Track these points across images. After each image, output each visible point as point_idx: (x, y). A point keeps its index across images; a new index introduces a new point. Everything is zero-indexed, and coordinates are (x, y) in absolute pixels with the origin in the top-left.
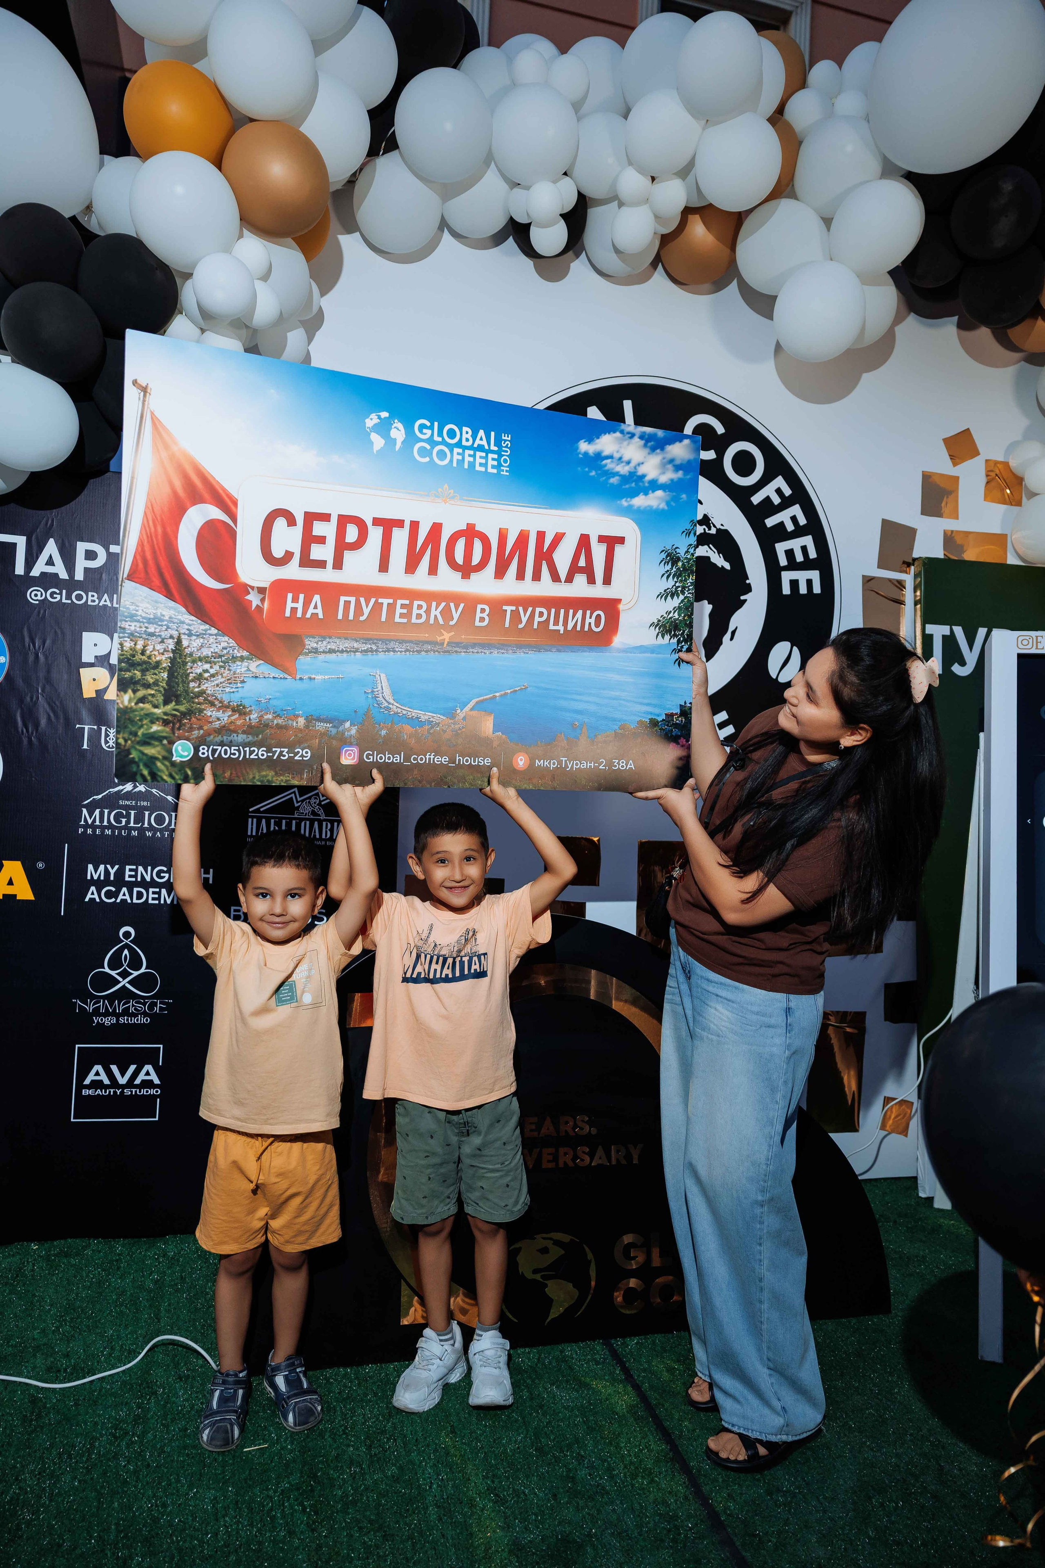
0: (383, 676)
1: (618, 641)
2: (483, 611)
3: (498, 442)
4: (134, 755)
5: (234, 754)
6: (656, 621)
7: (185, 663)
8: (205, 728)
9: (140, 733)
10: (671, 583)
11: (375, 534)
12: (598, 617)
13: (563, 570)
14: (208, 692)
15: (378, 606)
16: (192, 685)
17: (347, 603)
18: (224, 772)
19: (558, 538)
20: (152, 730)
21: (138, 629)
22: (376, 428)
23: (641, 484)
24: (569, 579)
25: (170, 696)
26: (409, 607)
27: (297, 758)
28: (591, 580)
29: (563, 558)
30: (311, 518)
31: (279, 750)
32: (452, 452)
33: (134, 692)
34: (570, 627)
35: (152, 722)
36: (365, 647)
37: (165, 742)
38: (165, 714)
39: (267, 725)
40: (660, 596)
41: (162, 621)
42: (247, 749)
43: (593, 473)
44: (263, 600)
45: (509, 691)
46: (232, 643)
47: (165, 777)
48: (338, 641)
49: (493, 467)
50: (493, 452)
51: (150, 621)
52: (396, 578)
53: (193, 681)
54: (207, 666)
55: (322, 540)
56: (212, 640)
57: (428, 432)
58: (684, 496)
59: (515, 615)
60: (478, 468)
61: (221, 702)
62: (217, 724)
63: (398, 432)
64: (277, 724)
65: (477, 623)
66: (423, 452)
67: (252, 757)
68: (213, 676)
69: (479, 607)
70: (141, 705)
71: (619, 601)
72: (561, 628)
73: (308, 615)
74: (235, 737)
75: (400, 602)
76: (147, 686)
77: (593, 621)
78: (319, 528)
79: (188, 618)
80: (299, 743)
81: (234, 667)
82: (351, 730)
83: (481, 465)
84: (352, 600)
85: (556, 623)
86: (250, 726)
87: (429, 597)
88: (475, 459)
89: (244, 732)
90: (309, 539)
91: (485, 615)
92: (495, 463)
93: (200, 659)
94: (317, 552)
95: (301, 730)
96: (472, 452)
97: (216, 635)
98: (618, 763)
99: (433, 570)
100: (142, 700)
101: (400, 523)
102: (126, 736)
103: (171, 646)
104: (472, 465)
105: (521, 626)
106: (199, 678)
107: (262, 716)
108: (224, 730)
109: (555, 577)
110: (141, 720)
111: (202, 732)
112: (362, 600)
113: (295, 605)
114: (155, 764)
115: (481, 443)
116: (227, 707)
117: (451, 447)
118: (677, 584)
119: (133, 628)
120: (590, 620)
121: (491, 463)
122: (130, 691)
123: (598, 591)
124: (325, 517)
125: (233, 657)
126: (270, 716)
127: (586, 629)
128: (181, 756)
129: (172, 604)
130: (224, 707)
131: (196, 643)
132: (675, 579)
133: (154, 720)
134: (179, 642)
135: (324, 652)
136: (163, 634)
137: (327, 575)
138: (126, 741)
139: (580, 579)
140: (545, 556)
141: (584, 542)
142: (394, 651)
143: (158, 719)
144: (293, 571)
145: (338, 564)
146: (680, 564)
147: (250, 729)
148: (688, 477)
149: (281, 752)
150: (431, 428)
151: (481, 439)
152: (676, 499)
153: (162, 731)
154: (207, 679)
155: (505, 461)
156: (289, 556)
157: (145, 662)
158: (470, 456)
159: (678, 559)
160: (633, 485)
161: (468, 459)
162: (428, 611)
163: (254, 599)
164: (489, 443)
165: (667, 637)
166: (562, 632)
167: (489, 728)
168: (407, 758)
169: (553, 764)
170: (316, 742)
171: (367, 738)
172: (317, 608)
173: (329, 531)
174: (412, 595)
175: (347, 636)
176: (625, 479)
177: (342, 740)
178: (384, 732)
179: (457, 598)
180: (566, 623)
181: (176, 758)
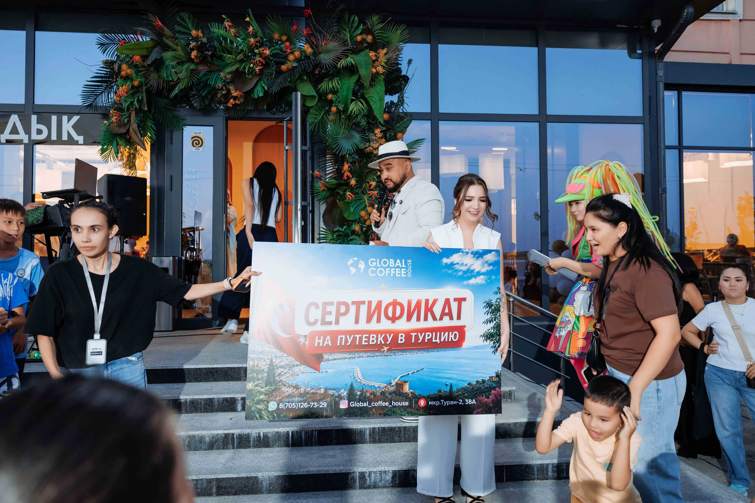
0: (358, 368)
1: (465, 345)
2: (402, 336)
3: (406, 264)
4: (253, 409)
5: (294, 406)
6: (483, 334)
7: (274, 369)
8: (282, 395)
9: (255, 400)
10: (489, 316)
11: (353, 309)
12: (455, 334)
13: (438, 315)
14: (283, 380)
15: (355, 339)
16: (277, 378)
17: (341, 338)
18: (290, 414)
19: (435, 302)
20: (260, 398)
21: (255, 357)
22: (352, 265)
23: (472, 274)
24: (441, 319)
25: (268, 383)
26: (369, 338)
27: (321, 407)
28: (451, 318)
29: (438, 310)
30: (325, 304)
31: (313, 403)
32: (385, 270)
33: (254, 382)
34: (442, 340)
35: (261, 395)
36: (349, 356)
37: (266, 402)
38: (266, 391)
39: (308, 393)
40: (484, 322)
41: (265, 352)
42: (299, 404)
43: (450, 271)
44: (305, 340)
45: (415, 371)
46: (293, 359)
47: (265, 418)
48: (337, 354)
49: (404, 274)
50: (404, 268)
51: (260, 353)
52: (363, 325)
53: (277, 376)
54: (283, 370)
55: (330, 313)
56: (285, 358)
57: (375, 263)
58: (493, 277)
59: (417, 337)
60: (397, 275)
61: (288, 384)
62: (287, 394)
63: (362, 265)
64: (312, 392)
65: (399, 342)
66: (372, 272)
67: (302, 407)
68: (285, 373)
69: (400, 335)
70: (256, 388)
71: (465, 326)
72: (438, 341)
73: (325, 345)
74: (294, 399)
75: (364, 336)
76: (259, 380)
77: (453, 336)
78: (329, 308)
79: (275, 350)
80: (321, 400)
81: (294, 369)
82: (344, 393)
83: (398, 274)
84: (344, 337)
85: (436, 339)
86: (301, 394)
87: (377, 332)
88: (396, 272)
89: (298, 397)
90: (325, 313)
91: (403, 338)
92: (405, 272)
93: (280, 367)
94: (328, 318)
95: (322, 394)
96: (394, 269)
97: (286, 356)
98: (468, 401)
99: (379, 321)
100: (257, 386)
101: (363, 303)
102: (250, 401)
103: (269, 363)
104: (394, 274)
105: (419, 342)
106: (280, 375)
107: (306, 389)
108: (290, 396)
109: (434, 319)
110: (256, 394)
111: (280, 397)
112: (348, 336)
113: (319, 341)
114: (262, 413)
115: (398, 265)
116: (291, 386)
117: (385, 268)
118: (492, 317)
119: (253, 356)
120: (452, 336)
121: (403, 272)
122: (252, 382)
123: (455, 323)
124: (332, 304)
125: (293, 365)
126: (309, 389)
127: (450, 340)
128: (272, 408)
129: (269, 345)
130: (290, 386)
131: (279, 360)
132: (491, 314)
133: (261, 393)
134: (272, 360)
135: (332, 360)
136: (265, 358)
137: (333, 327)
138: (250, 403)
139: (446, 318)
140: (429, 310)
141: (447, 301)
142: (362, 357)
143: (263, 393)
144: (319, 327)
145: (337, 322)
146: (493, 307)
147: (301, 395)
148: (495, 268)
149: (314, 404)
150: (376, 261)
151: (398, 263)
152: (490, 279)
153: (264, 398)
154: (283, 375)
155: (409, 271)
156: (316, 321)
157: (258, 370)
158: (393, 271)
159: (492, 305)
160: (469, 274)
161: (392, 272)
162: (377, 339)
163: (302, 340)
164: (402, 265)
165: (488, 341)
166: (439, 343)
167: (407, 389)
168: (370, 404)
169: (437, 403)
170: (329, 399)
171: (351, 397)
172: (328, 342)
173: (333, 309)
174: (369, 332)
175: (341, 352)
176: (465, 272)
177: (340, 398)
178: (359, 393)
179: (390, 332)
180: (440, 339)
181: (270, 409)
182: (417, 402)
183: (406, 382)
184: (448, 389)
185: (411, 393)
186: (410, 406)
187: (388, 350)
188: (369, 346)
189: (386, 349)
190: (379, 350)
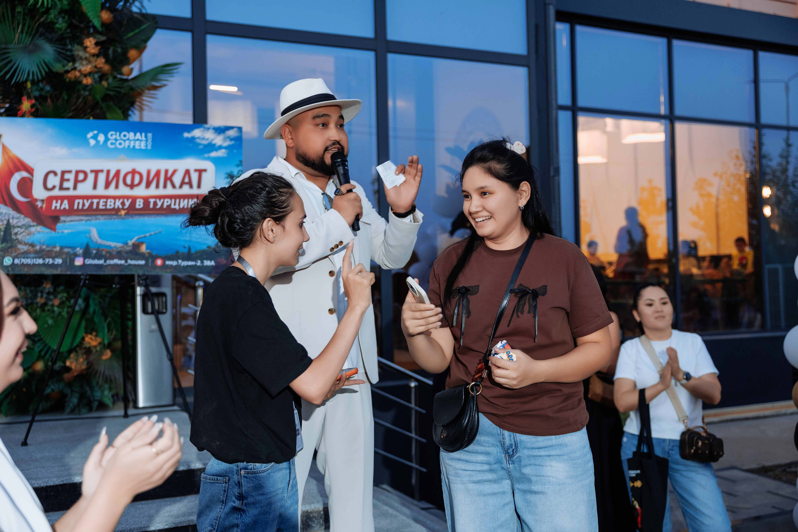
0: (94, 230)
2: (140, 201)
3: (146, 137)
5: (29, 262)
7: (10, 229)
8: (18, 252)
11: (91, 177)
13: (177, 183)
14: (19, 239)
15: (92, 203)
17: (79, 203)
18: (24, 270)
19: (175, 172)
22: (92, 137)
23: (214, 147)
24: (181, 187)
25: (4, 241)
26: (106, 202)
27: (55, 263)
28: (191, 187)
29: (177, 179)
30: (63, 173)
34: (181, 206)
38: (2, 247)
39: (43, 250)
41: (3, 214)
42: (35, 260)
43: (191, 145)
44: (43, 204)
45: (153, 233)
46: (30, 220)
48: (74, 217)
50: (144, 140)
52: (101, 191)
53: (13, 235)
54: (19, 229)
55: (68, 180)
56: (22, 219)
57: (114, 136)
58: (235, 150)
59: (155, 204)
61: (24, 242)
62: (22, 251)
63: (101, 138)
64: (48, 249)
65: (137, 207)
66: (112, 144)
67: (37, 263)
68: (21, 233)
69: (138, 200)
72: (177, 207)
73: (62, 208)
74: (29, 255)
75: (102, 201)
78: (67, 176)
79: (12, 212)
80: (56, 257)
81: (30, 229)
82: (80, 251)
83: (138, 146)
85: (175, 204)
87: (115, 198)
88: (135, 144)
89: (33, 253)
90: (63, 180)
91: (141, 203)
92: (145, 145)
93: (17, 227)
94: (66, 185)
95: (58, 252)
96: (134, 142)
97: (24, 218)
98: (207, 262)
99: (117, 187)
101: (102, 171)
103: (5, 223)
104: (134, 146)
105: (158, 207)
106: (16, 234)
107: (41, 247)
108: (25, 252)
109: (174, 186)
111: (16, 253)
112: (85, 201)
113: (56, 205)
115: (138, 138)
116: (27, 244)
117: (124, 141)
121: (143, 145)
123: (195, 191)
124: (70, 172)
125: (30, 225)
126: (45, 247)
128: (7, 264)
129: (6, 208)
130: (25, 244)
131: (15, 221)
134: (8, 221)
136: (2, 219)
137: (71, 193)
139: (186, 187)
140: (169, 178)
141: (187, 172)
144: (56, 192)
145: (75, 188)
147: (36, 252)
148: (237, 142)
149: (49, 261)
150: (116, 134)
151: (138, 136)
152: (231, 153)
154: (19, 234)
155: (150, 143)
156: (54, 187)
159: (234, 176)
160: (210, 148)
161: (132, 144)
162: (115, 203)
163: (39, 204)
164: (142, 138)
166: (178, 209)
167: (143, 249)
168: (105, 262)
169: (174, 263)
170: (64, 256)
171: (87, 254)
172: (66, 205)
173: (71, 177)
174: (107, 197)
175: (78, 215)
176: (206, 146)
177: (76, 255)
178: (94, 252)
179: (128, 197)
180: (179, 205)
181: (5, 264)
182: (154, 261)
183: (142, 243)
184: (186, 251)
185: (149, 253)
186: (146, 264)
187: (126, 214)
188: (106, 210)
189: (123, 212)
190: (116, 214)
